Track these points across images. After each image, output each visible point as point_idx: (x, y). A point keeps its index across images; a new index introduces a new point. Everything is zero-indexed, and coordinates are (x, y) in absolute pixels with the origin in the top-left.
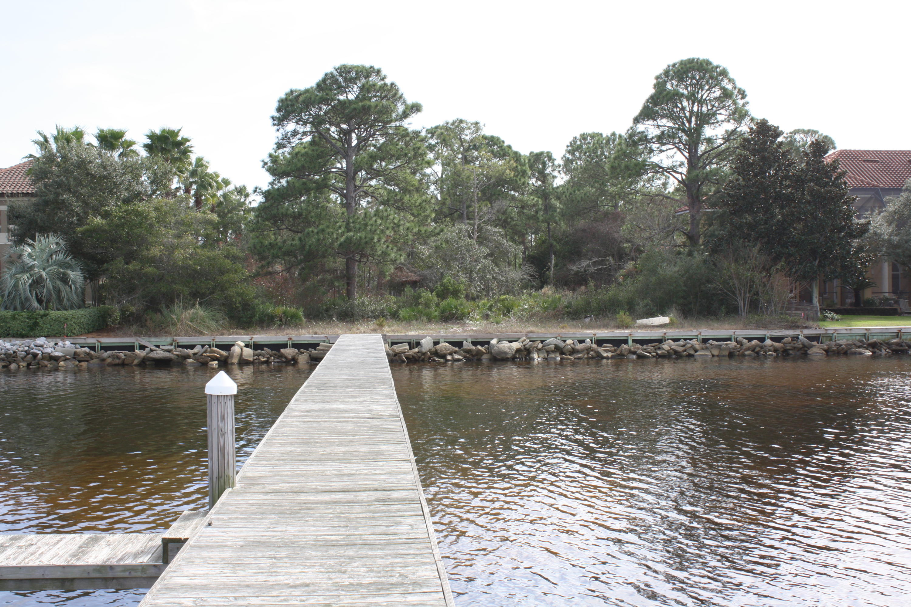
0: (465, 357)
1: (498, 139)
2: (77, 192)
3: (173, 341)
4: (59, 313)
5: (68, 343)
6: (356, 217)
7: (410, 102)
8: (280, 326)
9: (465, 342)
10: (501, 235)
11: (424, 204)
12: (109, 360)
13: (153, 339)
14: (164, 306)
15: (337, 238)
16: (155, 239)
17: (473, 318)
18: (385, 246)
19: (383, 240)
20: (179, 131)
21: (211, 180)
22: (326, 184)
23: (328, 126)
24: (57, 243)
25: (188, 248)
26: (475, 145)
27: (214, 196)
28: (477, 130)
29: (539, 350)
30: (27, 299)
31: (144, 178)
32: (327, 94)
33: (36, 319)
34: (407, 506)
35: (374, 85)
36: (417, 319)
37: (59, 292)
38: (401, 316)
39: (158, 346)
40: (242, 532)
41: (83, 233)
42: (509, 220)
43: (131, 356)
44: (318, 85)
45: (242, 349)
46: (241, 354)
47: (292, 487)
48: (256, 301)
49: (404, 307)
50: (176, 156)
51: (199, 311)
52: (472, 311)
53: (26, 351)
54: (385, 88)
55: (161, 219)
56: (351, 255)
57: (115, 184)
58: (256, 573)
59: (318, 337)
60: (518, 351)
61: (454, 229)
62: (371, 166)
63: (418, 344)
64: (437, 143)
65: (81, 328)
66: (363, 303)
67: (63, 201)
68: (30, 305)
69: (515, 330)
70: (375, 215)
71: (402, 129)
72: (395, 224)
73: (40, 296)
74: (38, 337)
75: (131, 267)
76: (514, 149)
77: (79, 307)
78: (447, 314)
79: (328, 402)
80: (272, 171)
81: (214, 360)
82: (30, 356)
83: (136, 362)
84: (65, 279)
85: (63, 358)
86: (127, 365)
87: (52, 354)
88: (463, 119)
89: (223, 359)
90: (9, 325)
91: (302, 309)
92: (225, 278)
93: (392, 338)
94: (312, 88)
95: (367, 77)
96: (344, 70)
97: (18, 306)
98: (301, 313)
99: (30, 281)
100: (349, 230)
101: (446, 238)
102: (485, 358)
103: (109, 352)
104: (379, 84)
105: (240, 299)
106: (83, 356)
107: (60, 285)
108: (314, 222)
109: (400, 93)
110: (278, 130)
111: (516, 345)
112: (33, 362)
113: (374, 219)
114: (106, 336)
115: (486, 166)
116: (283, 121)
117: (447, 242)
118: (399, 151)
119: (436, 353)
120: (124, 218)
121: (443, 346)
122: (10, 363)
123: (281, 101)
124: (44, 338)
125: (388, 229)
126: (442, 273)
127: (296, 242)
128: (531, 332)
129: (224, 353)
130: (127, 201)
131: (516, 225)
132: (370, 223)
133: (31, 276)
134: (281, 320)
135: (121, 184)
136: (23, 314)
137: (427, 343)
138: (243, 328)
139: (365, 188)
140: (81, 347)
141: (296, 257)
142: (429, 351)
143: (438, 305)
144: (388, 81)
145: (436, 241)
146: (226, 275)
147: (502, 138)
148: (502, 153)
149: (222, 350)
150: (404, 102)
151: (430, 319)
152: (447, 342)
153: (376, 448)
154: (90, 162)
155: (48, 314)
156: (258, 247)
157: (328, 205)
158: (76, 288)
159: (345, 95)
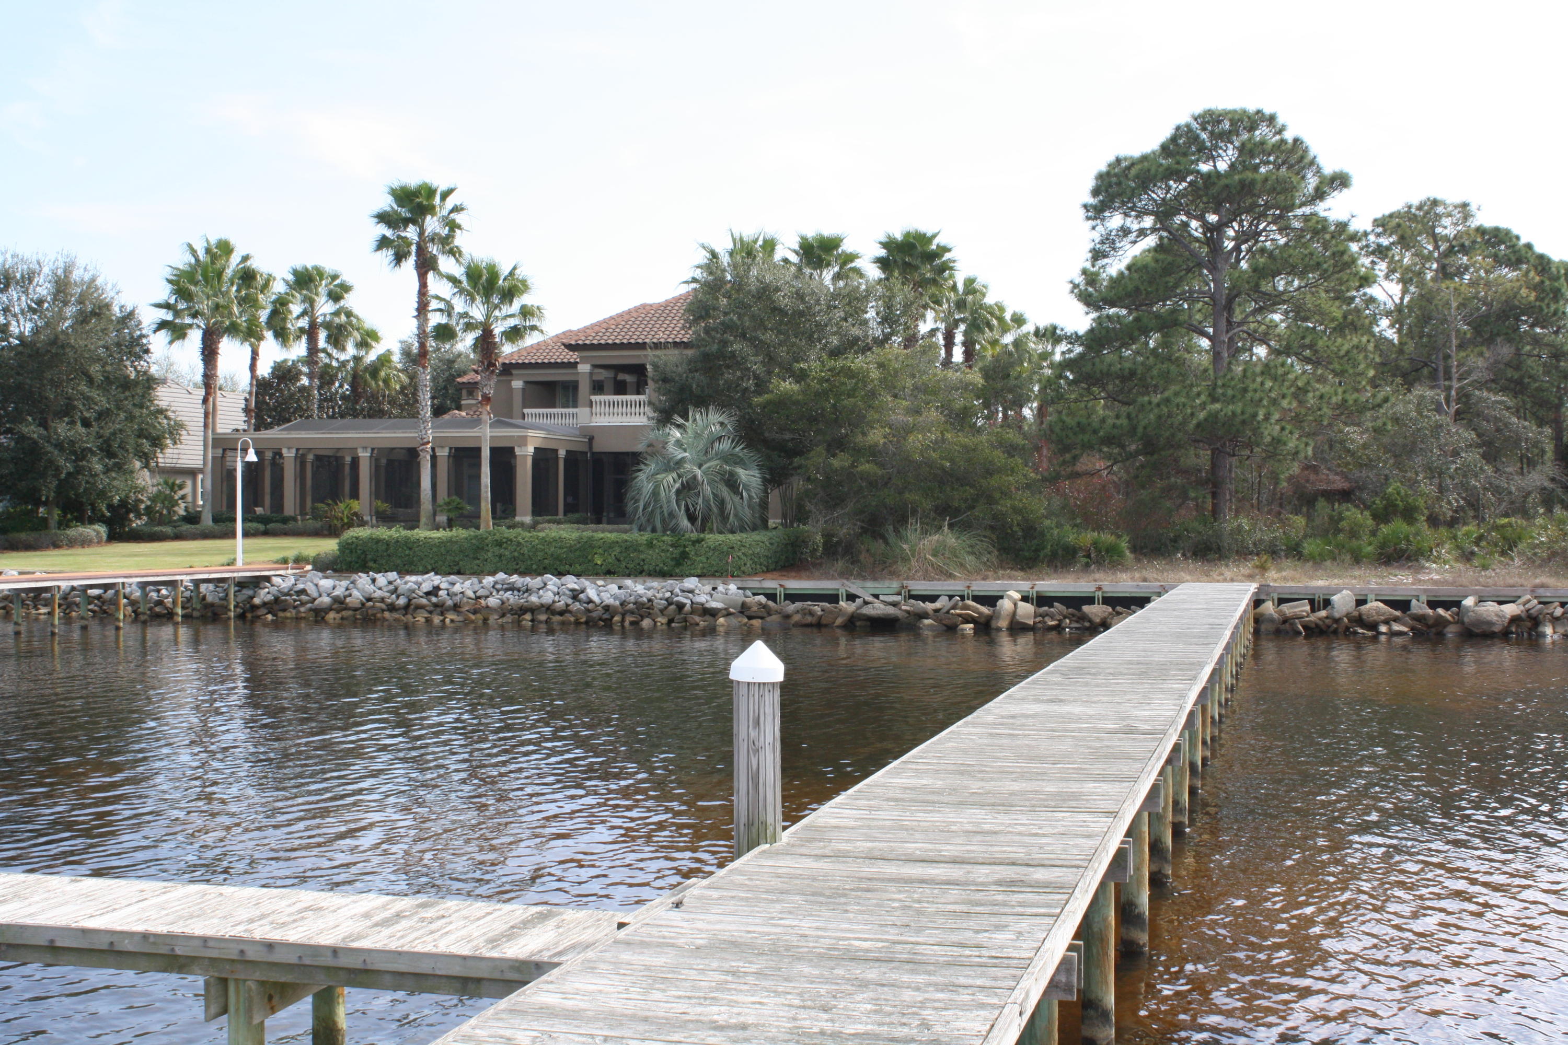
0: (1412, 629)
1: (1508, 232)
2: (757, 338)
3: (903, 587)
4: (721, 537)
5: (733, 587)
6: (1229, 377)
7: (1328, 170)
8: (1087, 565)
9: (1414, 602)
10: (1508, 408)
11: (1355, 351)
12: (797, 618)
13: (870, 584)
14: (891, 528)
15: (1192, 414)
16: (876, 416)
17: (1438, 557)
18: (1278, 428)
19: (1276, 416)
20: (934, 236)
21: (989, 316)
22: (1176, 320)
23: (1184, 218)
24: (722, 424)
25: (929, 431)
26: (1462, 245)
27: (994, 343)
28: (1467, 216)
29: (1557, 619)
30: (671, 515)
31: (871, 314)
32: (1178, 163)
33: (685, 547)
34: (1043, 897)
35: (1263, 143)
36: (1334, 559)
37: (722, 503)
38: (1306, 552)
39: (876, 596)
40: (721, 922)
41: (764, 407)
42: (1526, 380)
43: (831, 612)
44: (1164, 148)
45: (1015, 604)
46: (1014, 613)
47: (872, 849)
48: (1047, 522)
49: (1313, 536)
50: (928, 275)
51: (949, 538)
52: (1438, 545)
53: (667, 600)
54: (1283, 148)
55: (890, 382)
56: (1218, 445)
57: (818, 325)
58: (679, 997)
59: (1148, 587)
60: (1515, 619)
61: (1409, 397)
62: (1257, 285)
63: (1327, 603)
64: (1393, 244)
65: (754, 562)
66: (1239, 529)
67: (733, 353)
68: (677, 525)
69: (1511, 581)
70: (1262, 373)
71: (1315, 219)
72: (1299, 389)
73: (692, 509)
74: (688, 576)
75: (835, 463)
76: (1539, 249)
77: (754, 529)
78: (1390, 550)
79: (1061, 701)
80: (1086, 299)
81: (968, 622)
82: (673, 607)
83: (839, 621)
84: (732, 483)
85: (724, 612)
86: (826, 626)
87: (707, 606)
88: (1439, 197)
89: (982, 620)
90: (642, 557)
91: (1126, 538)
92: (994, 482)
93: (1280, 591)
94: (1154, 153)
95: (1252, 128)
96: (1210, 119)
97: (659, 525)
98: (1124, 545)
99: (678, 485)
100: (1214, 400)
101: (1395, 413)
102: (1451, 632)
103: (798, 605)
104: (1274, 140)
105: (1020, 518)
106: (755, 608)
107: (725, 492)
108: (1156, 386)
109: (1312, 154)
110: (1094, 228)
111: (1510, 610)
112: (677, 617)
113: (1259, 380)
114: (794, 578)
115: (1482, 282)
116: (1102, 211)
117: (1396, 420)
118: (1307, 259)
119: (1360, 621)
120: (827, 380)
121: (1374, 606)
122: (642, 618)
123: (1100, 177)
124: (696, 579)
125: (1284, 397)
126: (1386, 476)
127: (1124, 421)
128: (1542, 586)
129: (985, 610)
130: (835, 353)
131: (1539, 389)
132: (1252, 386)
133: (680, 476)
134: (1088, 556)
135: (826, 326)
136: (665, 538)
137: (1343, 602)
138: (1022, 569)
139: (1252, 326)
140: (754, 594)
141: (1123, 447)
142: (1348, 615)
143: (1374, 533)
144: (1289, 136)
145: (1375, 419)
146: (996, 477)
147: (1515, 231)
148: (1513, 259)
149: (982, 604)
150: (1319, 171)
151: (1357, 559)
152: (1382, 601)
153: (1074, 787)
154: (778, 289)
155: (703, 540)
156: (1057, 429)
157: (1187, 356)
158: (750, 497)
159: (1211, 163)
